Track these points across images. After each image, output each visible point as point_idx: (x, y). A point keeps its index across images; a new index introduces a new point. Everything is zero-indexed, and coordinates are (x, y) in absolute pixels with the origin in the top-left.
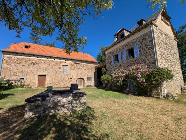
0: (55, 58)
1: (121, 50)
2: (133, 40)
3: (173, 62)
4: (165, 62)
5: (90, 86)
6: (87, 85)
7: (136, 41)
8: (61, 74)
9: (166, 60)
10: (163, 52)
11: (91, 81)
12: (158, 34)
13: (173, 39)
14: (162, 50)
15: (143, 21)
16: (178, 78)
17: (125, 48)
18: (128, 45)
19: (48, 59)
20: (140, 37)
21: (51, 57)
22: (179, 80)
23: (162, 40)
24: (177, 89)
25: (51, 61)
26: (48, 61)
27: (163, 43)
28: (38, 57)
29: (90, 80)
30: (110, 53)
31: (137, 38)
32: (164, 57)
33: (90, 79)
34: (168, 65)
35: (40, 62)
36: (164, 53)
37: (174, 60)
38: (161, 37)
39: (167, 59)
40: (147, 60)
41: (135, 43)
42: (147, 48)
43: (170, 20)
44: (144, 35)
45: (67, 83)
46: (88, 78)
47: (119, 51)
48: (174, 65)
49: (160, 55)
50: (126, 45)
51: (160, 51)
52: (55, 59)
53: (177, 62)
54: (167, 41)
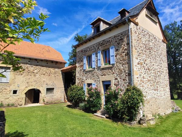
1: (96, 49)
2: (110, 38)
3: (158, 72)
4: (145, 74)
7: (112, 40)
9: (147, 70)
10: (143, 60)
11: (53, 93)
12: (138, 35)
13: (161, 41)
14: (143, 57)
15: (126, 13)
16: (163, 93)
17: (100, 47)
18: (104, 44)
20: (118, 37)
22: (165, 95)
23: (144, 43)
24: (159, 108)
27: (146, 47)
30: (82, 51)
31: (115, 37)
32: (144, 67)
34: (150, 77)
36: (145, 60)
37: (159, 70)
38: (143, 40)
39: (149, 69)
40: (124, 69)
41: (112, 43)
42: (124, 52)
43: (158, 15)
44: (122, 34)
46: (47, 89)
47: (93, 50)
48: (159, 76)
49: (138, 64)
50: (102, 44)
51: (139, 59)
53: (163, 72)
54: (151, 44)
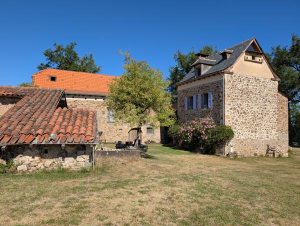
0: (96, 97)
1: (196, 91)
2: (209, 83)
3: (259, 114)
4: (239, 117)
5: (152, 142)
6: (147, 140)
7: (211, 86)
8: (106, 122)
9: (242, 114)
10: (237, 105)
11: (154, 133)
12: (233, 83)
13: (268, 80)
14: (237, 102)
17: (200, 90)
18: (204, 88)
19: (87, 99)
20: (215, 84)
21: (90, 96)
23: (240, 88)
24: (257, 149)
25: (91, 102)
26: (86, 103)
27: (242, 92)
28: (73, 97)
29: (151, 132)
30: (183, 91)
31: (212, 83)
32: (238, 111)
33: (151, 130)
34: (245, 120)
35: (76, 104)
36: (240, 105)
37: (260, 112)
39: (244, 113)
44: (218, 83)
45: (113, 137)
46: (148, 128)
47: (194, 92)
48: (259, 118)
49: (231, 109)
50: (202, 88)
51: (232, 104)
52: (96, 99)
54: (250, 87)
